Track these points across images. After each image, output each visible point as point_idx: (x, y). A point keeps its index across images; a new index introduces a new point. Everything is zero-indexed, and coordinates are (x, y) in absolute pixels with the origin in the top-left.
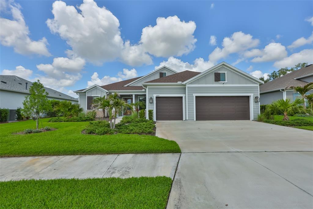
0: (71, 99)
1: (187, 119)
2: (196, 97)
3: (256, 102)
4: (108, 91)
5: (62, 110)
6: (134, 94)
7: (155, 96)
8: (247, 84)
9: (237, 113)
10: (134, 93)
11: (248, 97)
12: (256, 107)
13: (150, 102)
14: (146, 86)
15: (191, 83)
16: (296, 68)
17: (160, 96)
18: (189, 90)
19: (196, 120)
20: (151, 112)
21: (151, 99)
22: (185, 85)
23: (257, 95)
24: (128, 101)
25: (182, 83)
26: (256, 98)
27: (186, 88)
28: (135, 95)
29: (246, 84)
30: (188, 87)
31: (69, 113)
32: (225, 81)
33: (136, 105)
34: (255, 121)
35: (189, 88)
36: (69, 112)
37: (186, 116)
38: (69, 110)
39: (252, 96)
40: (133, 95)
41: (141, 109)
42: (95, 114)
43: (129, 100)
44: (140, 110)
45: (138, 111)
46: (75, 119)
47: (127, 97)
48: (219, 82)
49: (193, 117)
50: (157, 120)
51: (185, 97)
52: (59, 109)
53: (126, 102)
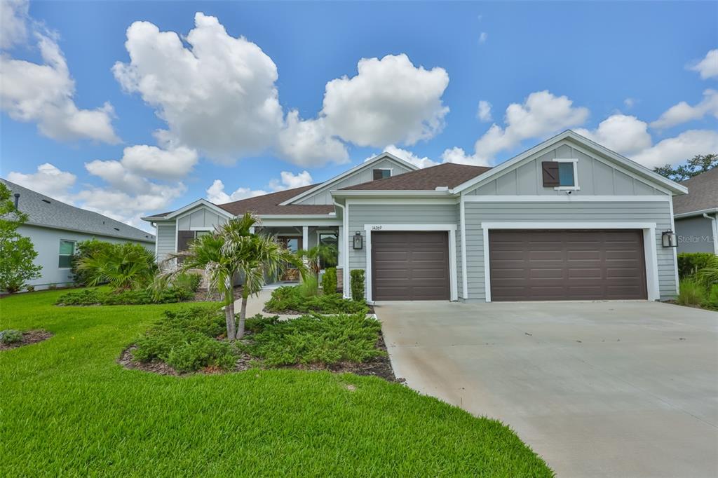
0: (145, 239)
1: (466, 296)
2: (491, 232)
3: (665, 245)
4: (236, 217)
5: (101, 270)
6: (305, 225)
7: (368, 229)
8: (637, 194)
9: (608, 278)
10: (305, 222)
11: (640, 233)
12: (664, 263)
13: (356, 247)
14: (341, 200)
15: (475, 192)
16: (690, 166)
17: (383, 229)
18: (469, 211)
19: (493, 300)
20: (357, 277)
21: (358, 237)
22: (457, 197)
23: (668, 227)
24: (289, 244)
25: (451, 191)
26: (666, 234)
27: (459, 204)
28: (309, 227)
29: (634, 194)
30: (466, 203)
31: (121, 278)
32: (574, 185)
33: (311, 254)
34: (666, 302)
35: (469, 206)
36: (122, 275)
37: (460, 288)
38: (123, 268)
39: (653, 230)
40: (304, 228)
41: (325, 264)
42: (199, 280)
43: (293, 243)
44: (322, 268)
45: (317, 272)
46: (131, 298)
47: (286, 235)
48: (555, 188)
49: (482, 291)
50: (374, 299)
51: (458, 232)
52: (94, 266)
53: (285, 247)
